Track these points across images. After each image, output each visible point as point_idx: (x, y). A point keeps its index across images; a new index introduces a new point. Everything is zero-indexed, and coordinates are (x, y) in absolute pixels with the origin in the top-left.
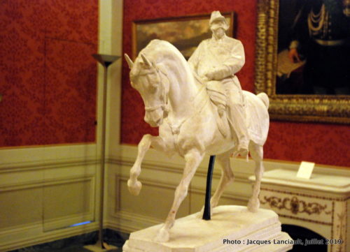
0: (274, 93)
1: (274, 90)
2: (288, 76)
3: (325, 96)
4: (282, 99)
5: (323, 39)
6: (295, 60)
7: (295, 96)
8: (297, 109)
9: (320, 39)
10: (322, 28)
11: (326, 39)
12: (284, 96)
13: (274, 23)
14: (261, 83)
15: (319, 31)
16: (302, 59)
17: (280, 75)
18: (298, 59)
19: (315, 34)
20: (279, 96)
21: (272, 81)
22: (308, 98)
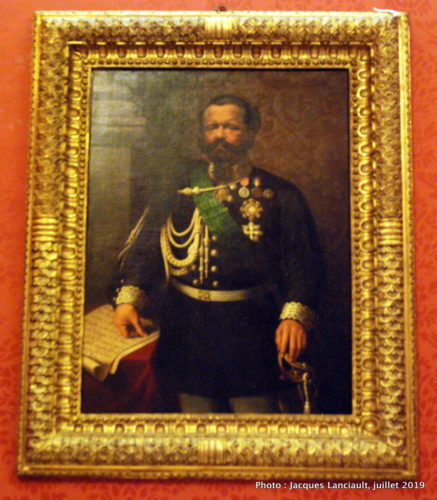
0: (78, 409)
1: (78, 403)
2: (114, 370)
3: (211, 417)
4: (99, 425)
5: (200, 287)
6: (130, 331)
7: (133, 417)
8: (149, 450)
9: (191, 285)
10: (197, 262)
11: (206, 286)
12: (105, 417)
13: (77, 241)
14: (47, 386)
15: (189, 267)
16: (148, 330)
17: (92, 365)
18: (139, 330)
19: (178, 273)
20: (92, 416)
21: (72, 379)
22: (168, 422)
